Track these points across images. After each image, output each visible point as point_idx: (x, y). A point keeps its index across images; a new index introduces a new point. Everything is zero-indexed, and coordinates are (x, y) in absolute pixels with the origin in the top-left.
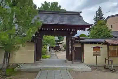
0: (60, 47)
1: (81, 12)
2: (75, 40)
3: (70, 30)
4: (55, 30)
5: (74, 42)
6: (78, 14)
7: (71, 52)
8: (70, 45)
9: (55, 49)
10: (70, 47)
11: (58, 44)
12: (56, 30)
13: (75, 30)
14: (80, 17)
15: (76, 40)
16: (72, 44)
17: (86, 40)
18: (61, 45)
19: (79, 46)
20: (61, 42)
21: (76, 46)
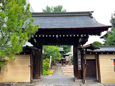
0: (67, 60)
1: (93, 12)
2: (86, 50)
3: (78, 36)
4: (57, 36)
5: (84, 53)
6: (88, 14)
7: (80, 66)
8: (79, 57)
9: (60, 62)
10: (79, 60)
11: (64, 56)
12: (59, 36)
13: (85, 35)
14: (92, 18)
15: (88, 50)
16: (82, 55)
17: (102, 49)
18: (68, 57)
19: (92, 58)
20: (67, 54)
21: (87, 58)
